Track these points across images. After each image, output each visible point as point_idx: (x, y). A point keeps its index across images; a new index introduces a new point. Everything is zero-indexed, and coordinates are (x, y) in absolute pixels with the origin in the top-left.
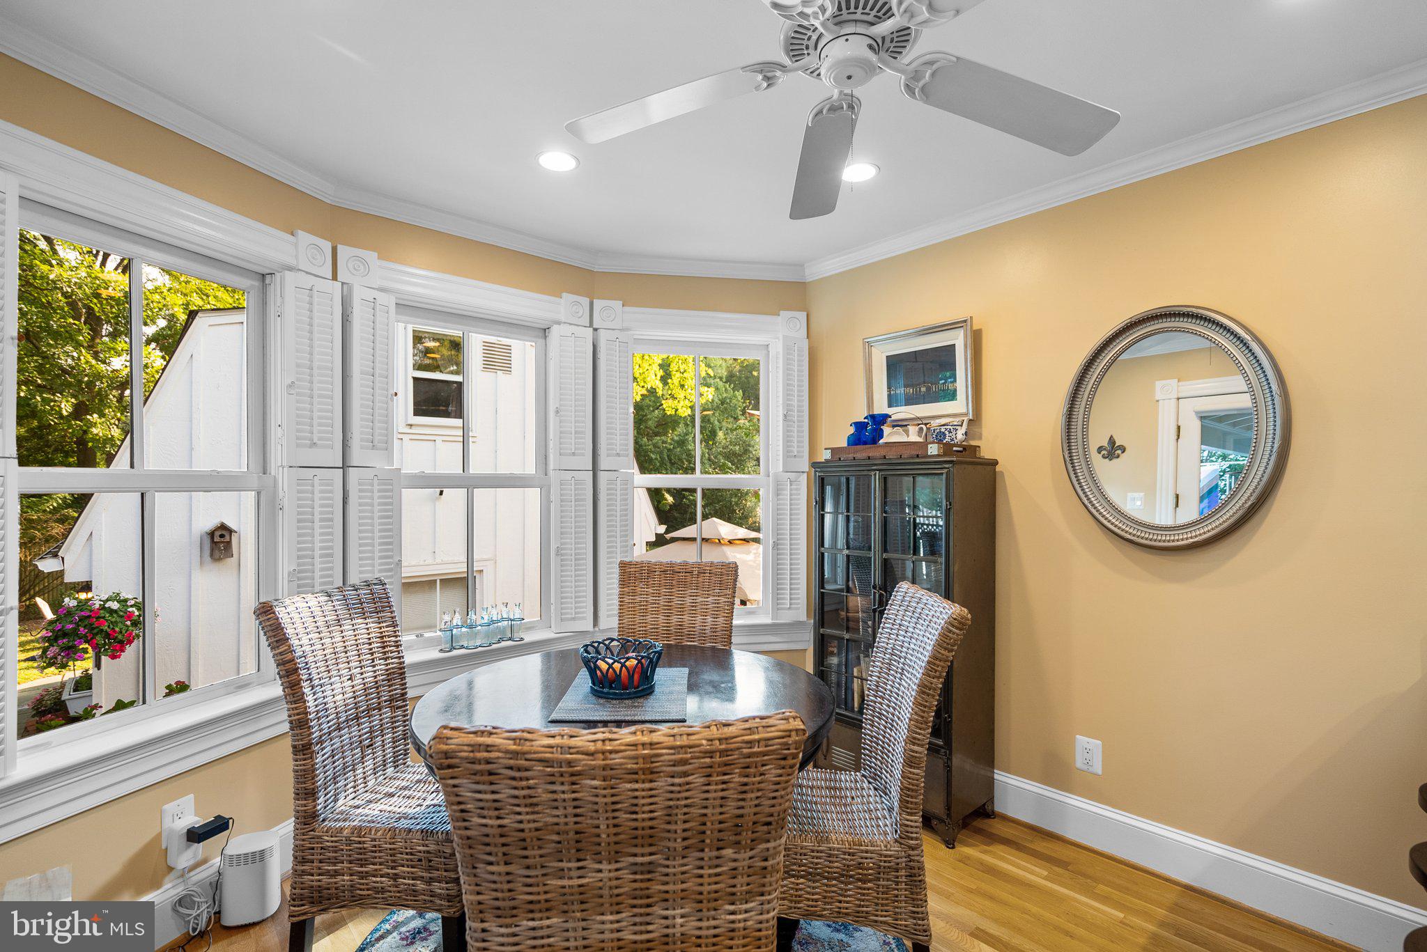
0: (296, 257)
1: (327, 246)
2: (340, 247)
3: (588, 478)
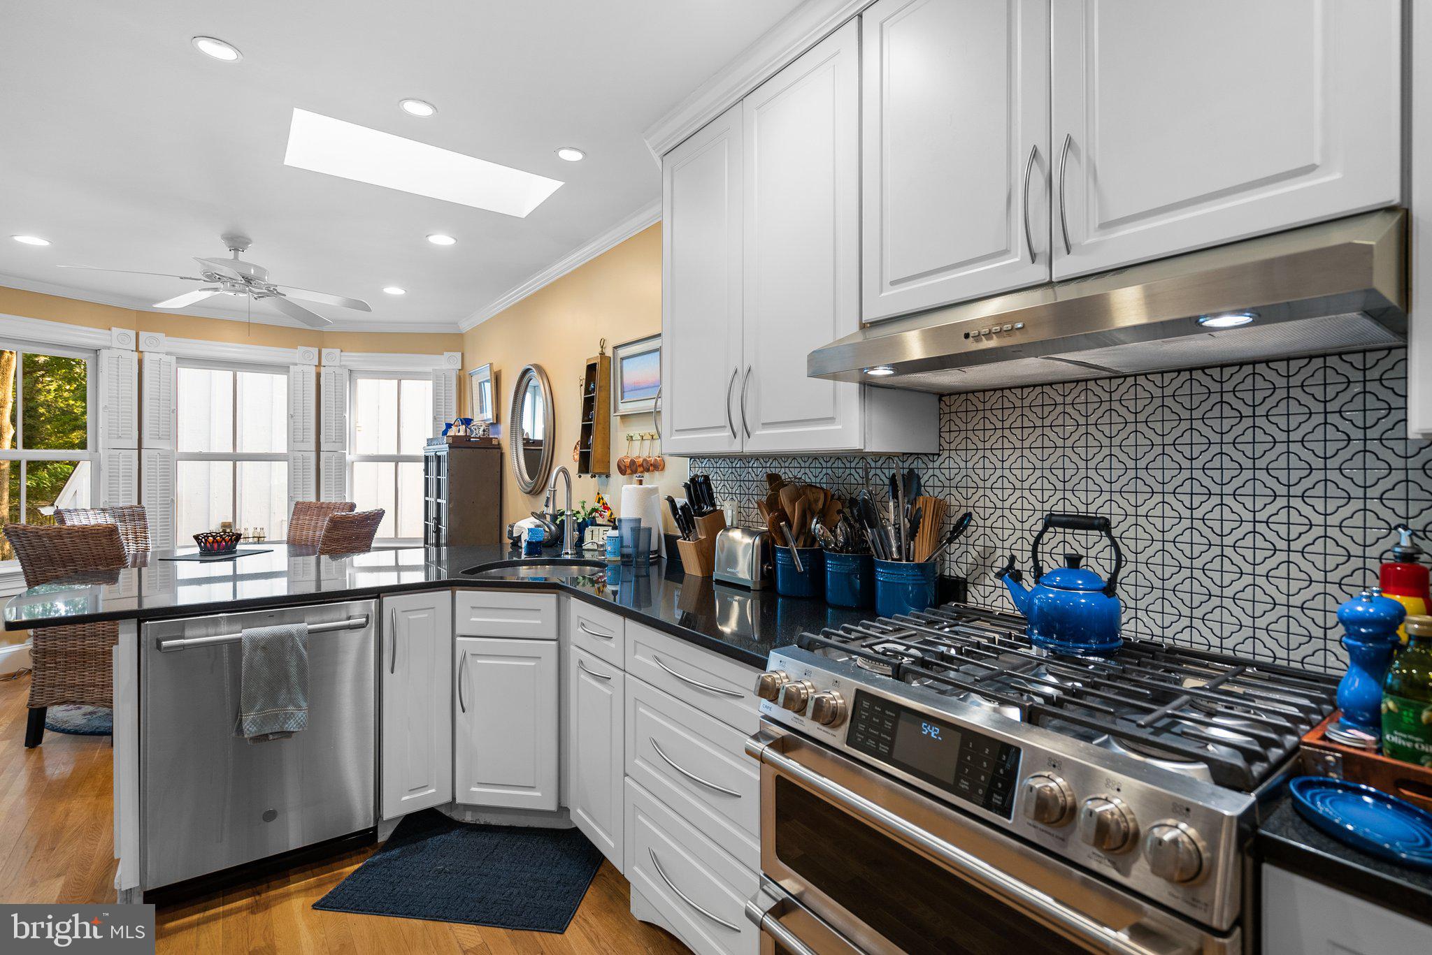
0: (111, 341)
1: (132, 334)
2: (141, 333)
3: (313, 456)
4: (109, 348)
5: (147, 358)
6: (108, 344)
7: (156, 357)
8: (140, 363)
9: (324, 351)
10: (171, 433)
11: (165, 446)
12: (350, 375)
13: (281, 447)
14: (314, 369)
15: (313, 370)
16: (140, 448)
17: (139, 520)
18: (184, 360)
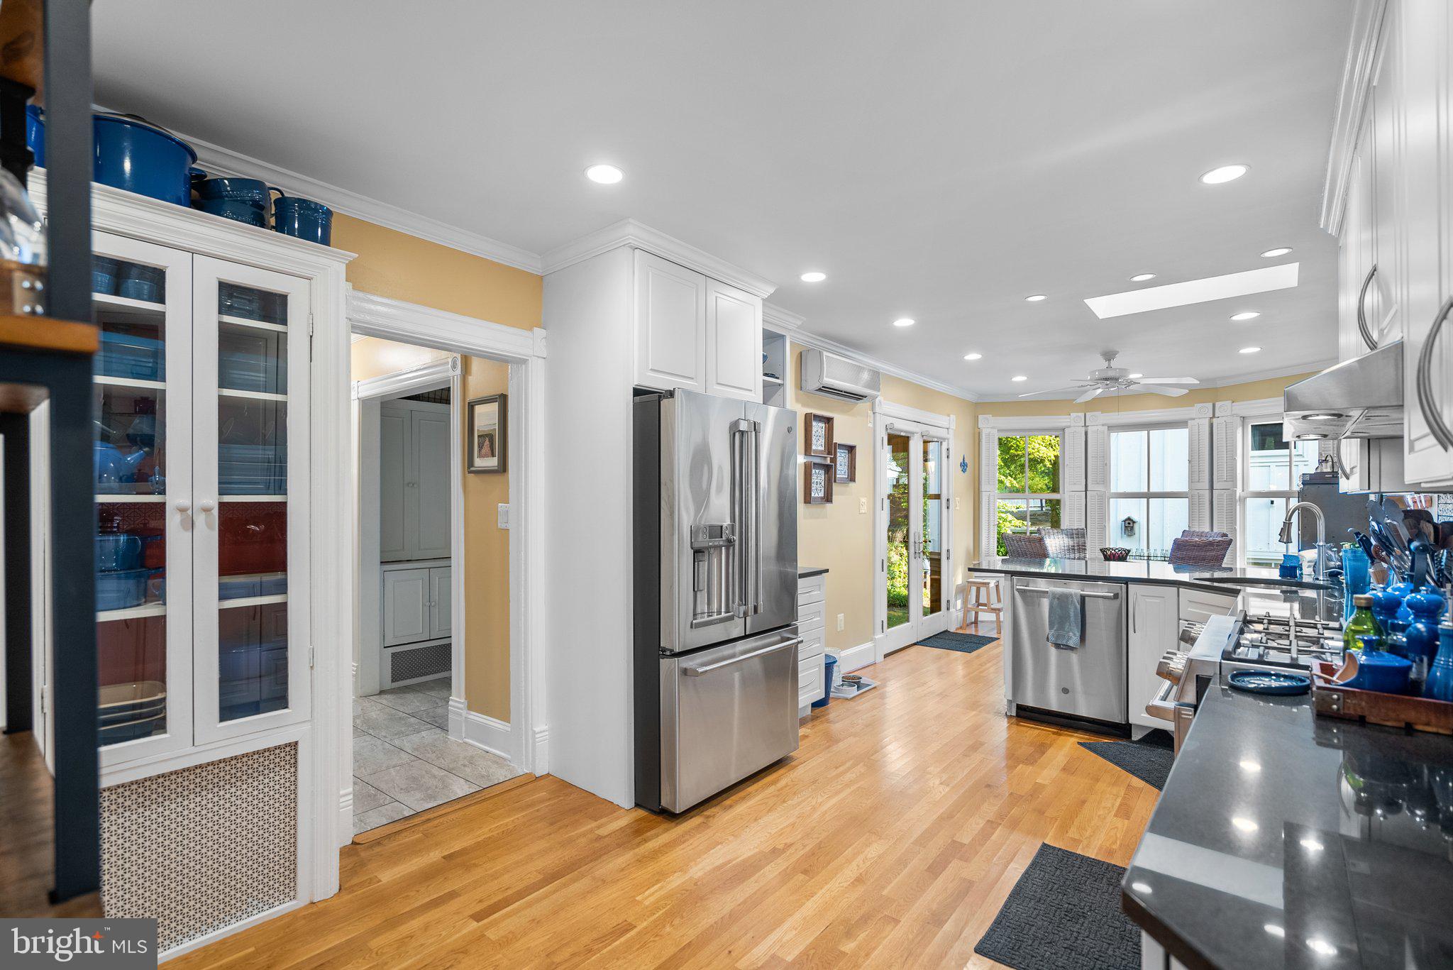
0: (1070, 422)
1: (1082, 415)
2: (1087, 414)
3: (1207, 493)
4: (1069, 427)
5: (1090, 430)
6: (1069, 424)
7: (1095, 428)
8: (1086, 433)
9: (1218, 405)
10: (1105, 479)
11: (1101, 488)
12: (1243, 422)
13: (1183, 487)
14: (1207, 420)
15: (1206, 422)
16: (1086, 490)
17: (1082, 537)
18: (1113, 428)
